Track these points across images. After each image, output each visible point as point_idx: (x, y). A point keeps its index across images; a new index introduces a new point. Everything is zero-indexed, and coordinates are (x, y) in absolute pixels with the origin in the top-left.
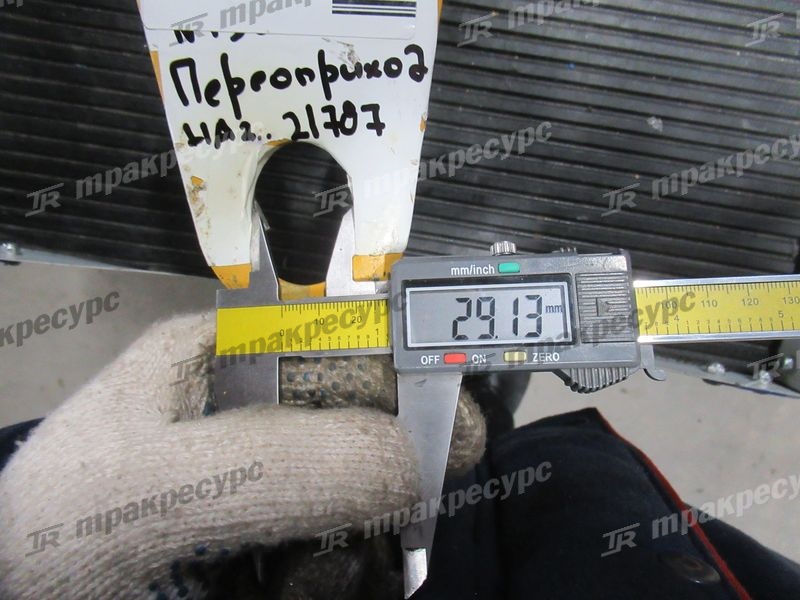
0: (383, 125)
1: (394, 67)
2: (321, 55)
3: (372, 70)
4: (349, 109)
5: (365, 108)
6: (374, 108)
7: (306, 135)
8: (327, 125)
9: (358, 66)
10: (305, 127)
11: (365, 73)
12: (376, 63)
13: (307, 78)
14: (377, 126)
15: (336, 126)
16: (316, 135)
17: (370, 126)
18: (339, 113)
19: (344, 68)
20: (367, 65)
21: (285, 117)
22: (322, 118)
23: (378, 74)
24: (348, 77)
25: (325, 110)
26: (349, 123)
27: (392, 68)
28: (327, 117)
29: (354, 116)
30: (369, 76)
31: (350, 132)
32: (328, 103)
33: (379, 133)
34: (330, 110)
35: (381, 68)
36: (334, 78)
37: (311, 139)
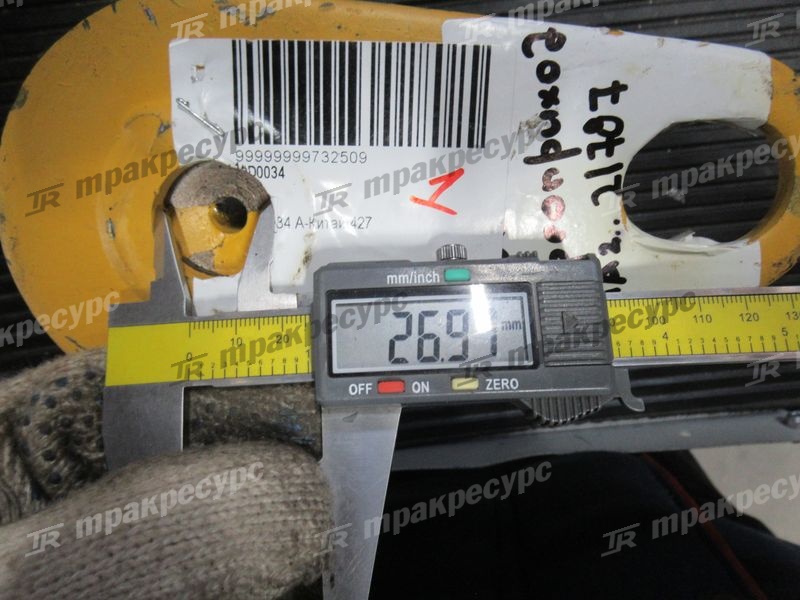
0: (616, 83)
1: (548, 70)
2: (529, 161)
3: (550, 98)
4: (592, 126)
5: (594, 107)
6: (595, 94)
7: (618, 178)
8: (610, 153)
9: (543, 116)
10: (608, 180)
11: (553, 108)
12: (542, 94)
13: (554, 177)
14: (616, 90)
15: (612, 142)
16: (619, 166)
17: (615, 100)
18: (597, 138)
19: (546, 133)
20: (544, 105)
21: (596, 203)
22: (602, 160)
23: (555, 90)
24: (556, 127)
25: (591, 155)
26: (609, 126)
27: (548, 73)
28: (600, 153)
29: (602, 119)
30: (557, 102)
31: (620, 124)
32: (584, 152)
33: (625, 88)
34: (592, 149)
35: (547, 87)
36: (556, 145)
37: (622, 172)
